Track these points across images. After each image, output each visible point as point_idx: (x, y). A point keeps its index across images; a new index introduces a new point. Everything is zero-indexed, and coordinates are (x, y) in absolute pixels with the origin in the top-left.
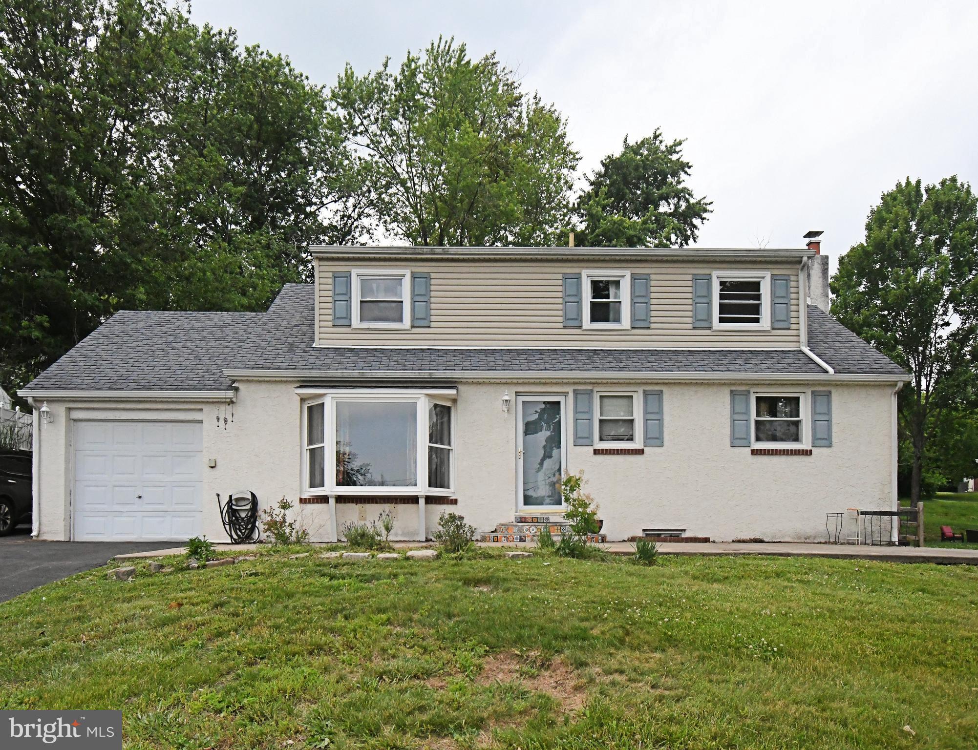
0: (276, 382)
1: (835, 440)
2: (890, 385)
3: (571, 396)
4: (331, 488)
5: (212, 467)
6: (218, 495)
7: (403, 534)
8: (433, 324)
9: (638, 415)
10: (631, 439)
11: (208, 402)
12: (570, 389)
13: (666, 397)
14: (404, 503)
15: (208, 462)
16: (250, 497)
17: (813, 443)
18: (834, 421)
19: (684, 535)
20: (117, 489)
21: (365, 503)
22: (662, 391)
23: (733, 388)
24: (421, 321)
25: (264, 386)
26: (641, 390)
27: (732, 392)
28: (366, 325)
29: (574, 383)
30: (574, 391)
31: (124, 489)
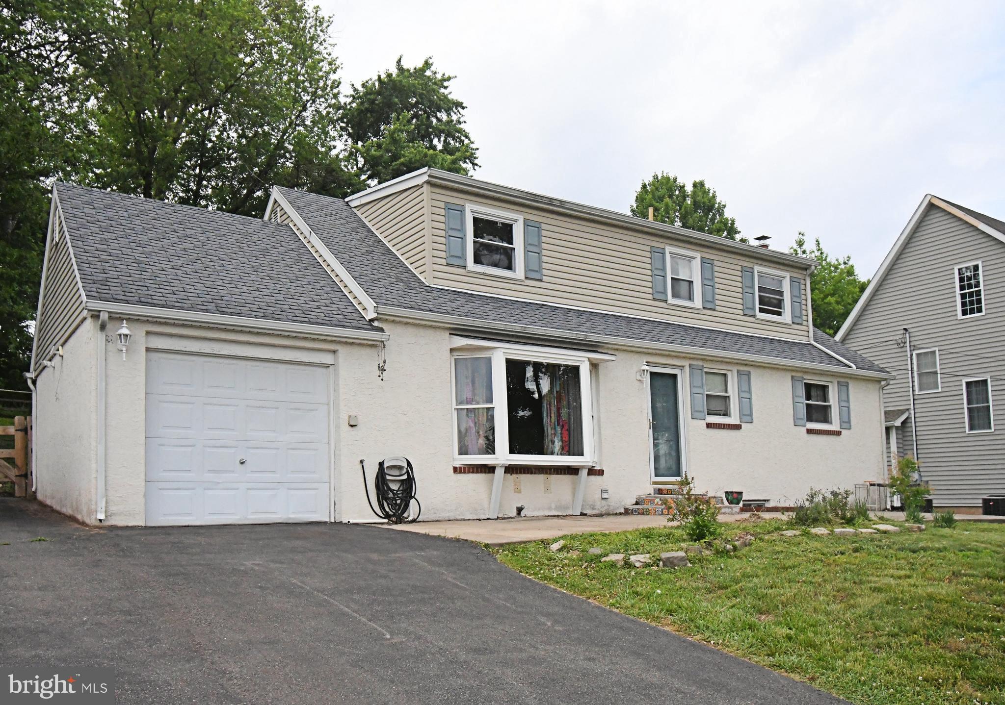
0: (425, 326)
1: (853, 423)
2: (876, 381)
3: (687, 369)
4: (503, 455)
5: (352, 426)
6: (362, 462)
7: (557, 508)
8: (545, 279)
9: (733, 392)
10: (726, 414)
11: (346, 343)
12: (686, 363)
13: (752, 376)
14: (557, 474)
15: (347, 418)
16: (405, 465)
17: (841, 425)
18: (852, 407)
19: (767, 505)
20: (208, 450)
21: (521, 473)
22: (749, 372)
23: (794, 374)
24: (534, 274)
25: (411, 330)
26: (735, 369)
27: (792, 377)
28: (480, 268)
29: (690, 358)
30: (690, 365)
31: (215, 450)
